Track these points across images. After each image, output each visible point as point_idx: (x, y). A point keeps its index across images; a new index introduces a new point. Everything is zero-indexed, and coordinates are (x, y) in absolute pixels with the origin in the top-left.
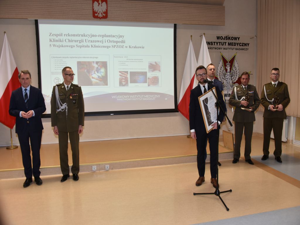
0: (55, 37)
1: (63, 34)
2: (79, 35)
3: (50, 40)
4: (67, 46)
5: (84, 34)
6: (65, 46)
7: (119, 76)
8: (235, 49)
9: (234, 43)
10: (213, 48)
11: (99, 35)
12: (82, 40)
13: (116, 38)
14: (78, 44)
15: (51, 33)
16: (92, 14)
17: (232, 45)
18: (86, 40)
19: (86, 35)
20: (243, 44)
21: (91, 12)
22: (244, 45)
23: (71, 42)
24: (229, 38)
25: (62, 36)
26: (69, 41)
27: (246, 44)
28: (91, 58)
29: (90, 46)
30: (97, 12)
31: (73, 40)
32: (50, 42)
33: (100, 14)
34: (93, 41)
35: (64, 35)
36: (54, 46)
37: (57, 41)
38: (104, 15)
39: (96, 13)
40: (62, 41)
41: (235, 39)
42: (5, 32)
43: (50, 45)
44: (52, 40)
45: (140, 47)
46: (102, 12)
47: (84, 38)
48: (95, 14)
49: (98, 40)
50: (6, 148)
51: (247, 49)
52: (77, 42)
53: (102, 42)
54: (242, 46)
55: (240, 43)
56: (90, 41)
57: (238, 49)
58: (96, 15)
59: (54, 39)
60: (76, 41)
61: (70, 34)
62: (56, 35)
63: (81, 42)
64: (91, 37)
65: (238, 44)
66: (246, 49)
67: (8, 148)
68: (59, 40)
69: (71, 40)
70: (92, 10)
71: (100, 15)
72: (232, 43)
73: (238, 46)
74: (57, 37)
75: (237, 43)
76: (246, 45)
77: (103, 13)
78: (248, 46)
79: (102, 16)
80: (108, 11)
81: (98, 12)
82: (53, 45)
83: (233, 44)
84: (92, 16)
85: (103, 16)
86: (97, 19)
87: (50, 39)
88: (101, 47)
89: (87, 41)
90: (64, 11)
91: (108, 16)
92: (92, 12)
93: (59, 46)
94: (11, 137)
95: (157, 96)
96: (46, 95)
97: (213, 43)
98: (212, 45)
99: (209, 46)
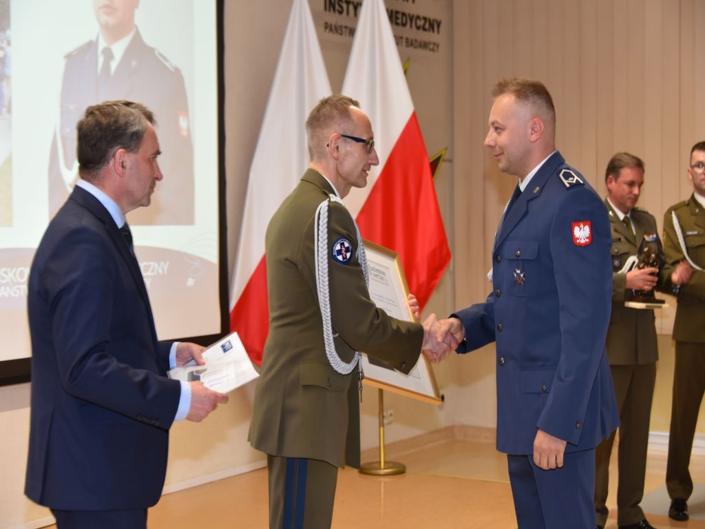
8: (404, 41)
9: (404, 14)
10: (344, 30)
17: (397, 24)
20: (425, 19)
22: (427, 26)
27: (434, 20)
51: (436, 48)
54: (424, 29)
55: (418, 17)
57: (412, 45)
65: (411, 20)
66: (434, 44)
72: (397, 12)
73: (411, 26)
75: (409, 15)
76: (432, 26)
78: (438, 32)
83: (400, 16)
95: (159, 265)
97: (344, 6)
98: (341, 13)
99: (333, 18)
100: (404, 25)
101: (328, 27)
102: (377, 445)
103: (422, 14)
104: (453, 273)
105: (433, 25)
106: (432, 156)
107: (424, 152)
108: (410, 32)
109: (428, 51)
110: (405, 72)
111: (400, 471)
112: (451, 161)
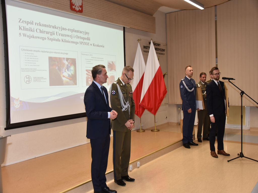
0: (25, 25)
1: (33, 22)
2: (50, 26)
3: (20, 28)
4: (39, 38)
5: (55, 26)
6: (36, 37)
7: (86, 75)
9: (158, 48)
10: (147, 52)
11: (68, 29)
12: (53, 32)
13: (83, 34)
14: (49, 35)
15: (21, 19)
16: (69, 5)
17: (157, 50)
18: (57, 32)
19: (57, 28)
22: (162, 50)
23: (43, 33)
24: (155, 44)
25: (33, 24)
26: (41, 32)
28: (62, 53)
29: (61, 40)
31: (44, 31)
32: (20, 29)
33: (77, 7)
34: (63, 35)
35: (36, 23)
36: (25, 35)
37: (27, 30)
39: (74, 6)
40: (33, 30)
41: (159, 45)
43: (20, 34)
44: (22, 28)
45: (101, 46)
47: (55, 30)
49: (68, 34)
52: (49, 34)
53: (71, 36)
54: (162, 51)
55: (161, 49)
56: (61, 35)
57: (160, 54)
58: (73, 7)
59: (24, 27)
60: (47, 33)
61: (42, 23)
62: (27, 22)
63: (52, 34)
64: (62, 30)
66: (164, 54)
68: (30, 28)
69: (42, 30)
70: (69, 1)
71: (77, 9)
72: (157, 48)
74: (27, 25)
77: (79, 7)
78: (165, 51)
80: (83, 5)
81: (75, 5)
82: (23, 34)
84: (69, 7)
86: (74, 12)
87: (20, 26)
88: (70, 42)
89: (58, 34)
91: (83, 11)
92: (69, 3)
93: (30, 37)
96: (14, 99)
97: (147, 47)
98: (146, 49)
99: (145, 50)
100: (158, 50)
101: (144, 51)
102: (154, 126)
103: (161, 48)
104: (168, 95)
105: (163, 50)
106: (163, 74)
107: (162, 73)
108: (159, 52)
109: (162, 55)
110: (158, 59)
111: (159, 131)
112: (167, 75)
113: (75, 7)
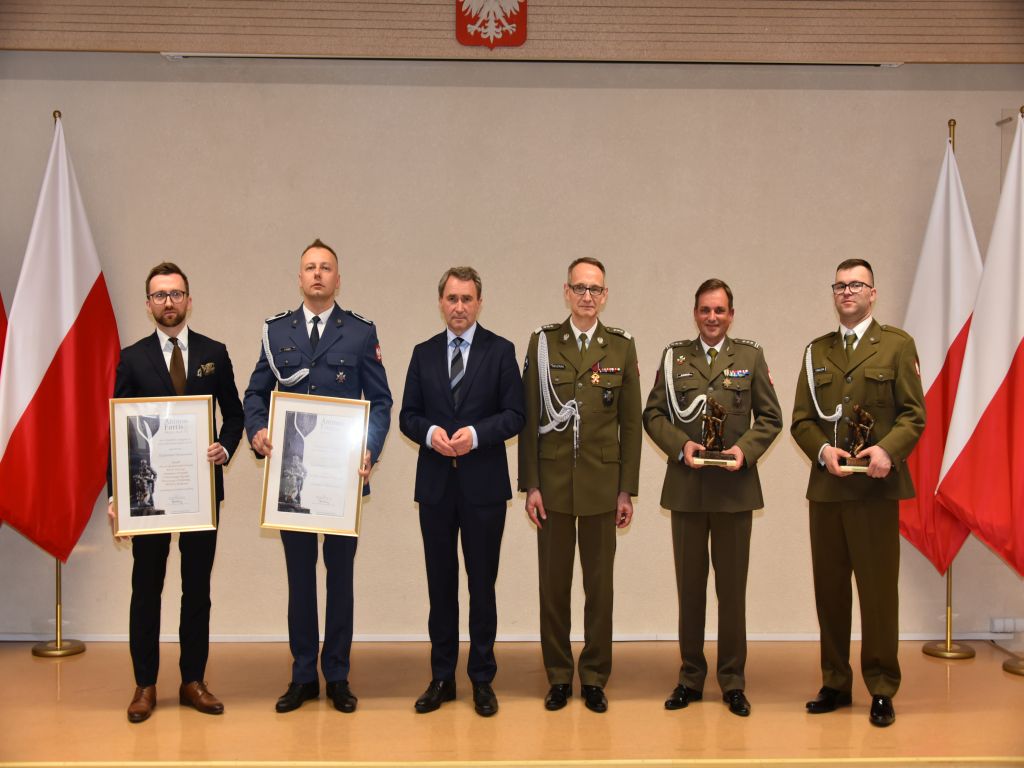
16: (453, 27)
21: (450, 16)
30: (477, 18)
33: (492, 25)
38: (510, 28)
39: (474, 23)
42: (57, 114)
46: (500, 16)
48: (469, 26)
50: (30, 648)
58: (471, 29)
67: (39, 651)
70: (452, 10)
71: (492, 32)
77: (503, 21)
79: (499, 36)
80: (530, 10)
81: (483, 16)
84: (452, 35)
85: (506, 33)
86: (474, 49)
90: (324, 15)
91: (530, 35)
92: (453, 17)
94: (59, 601)
113: (480, 26)
